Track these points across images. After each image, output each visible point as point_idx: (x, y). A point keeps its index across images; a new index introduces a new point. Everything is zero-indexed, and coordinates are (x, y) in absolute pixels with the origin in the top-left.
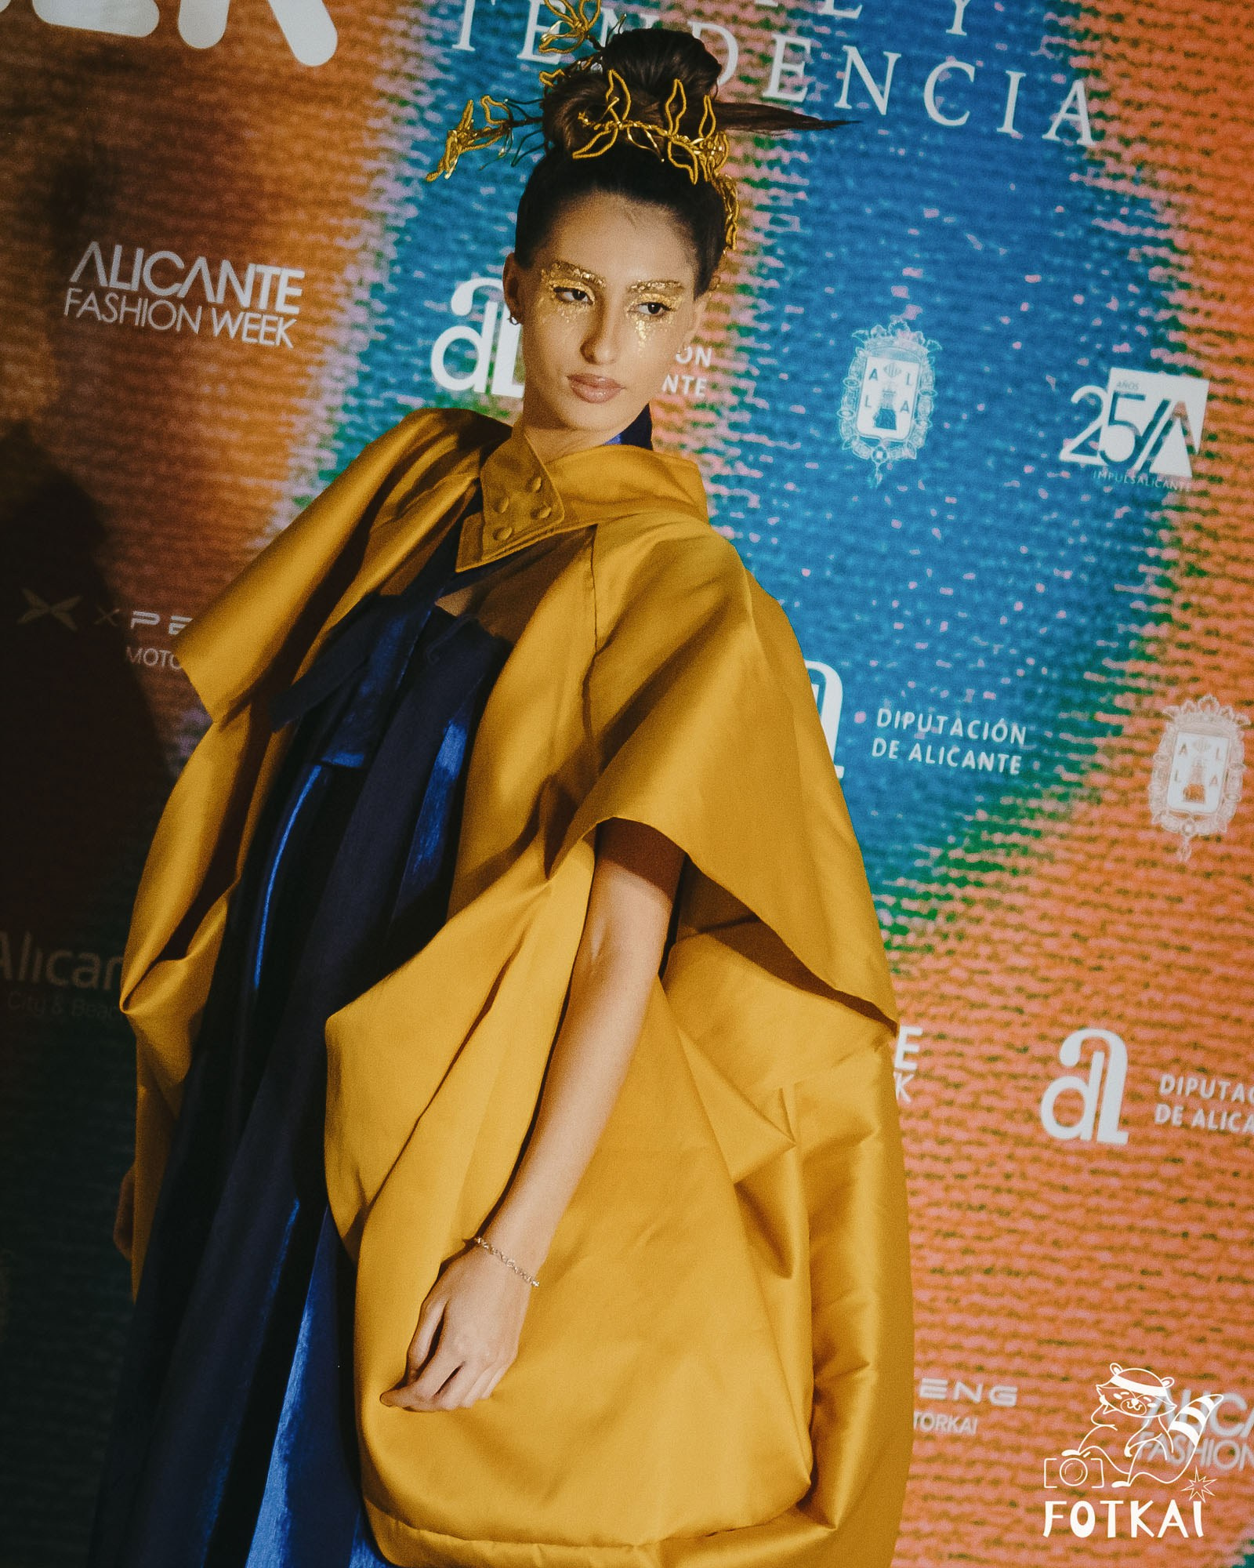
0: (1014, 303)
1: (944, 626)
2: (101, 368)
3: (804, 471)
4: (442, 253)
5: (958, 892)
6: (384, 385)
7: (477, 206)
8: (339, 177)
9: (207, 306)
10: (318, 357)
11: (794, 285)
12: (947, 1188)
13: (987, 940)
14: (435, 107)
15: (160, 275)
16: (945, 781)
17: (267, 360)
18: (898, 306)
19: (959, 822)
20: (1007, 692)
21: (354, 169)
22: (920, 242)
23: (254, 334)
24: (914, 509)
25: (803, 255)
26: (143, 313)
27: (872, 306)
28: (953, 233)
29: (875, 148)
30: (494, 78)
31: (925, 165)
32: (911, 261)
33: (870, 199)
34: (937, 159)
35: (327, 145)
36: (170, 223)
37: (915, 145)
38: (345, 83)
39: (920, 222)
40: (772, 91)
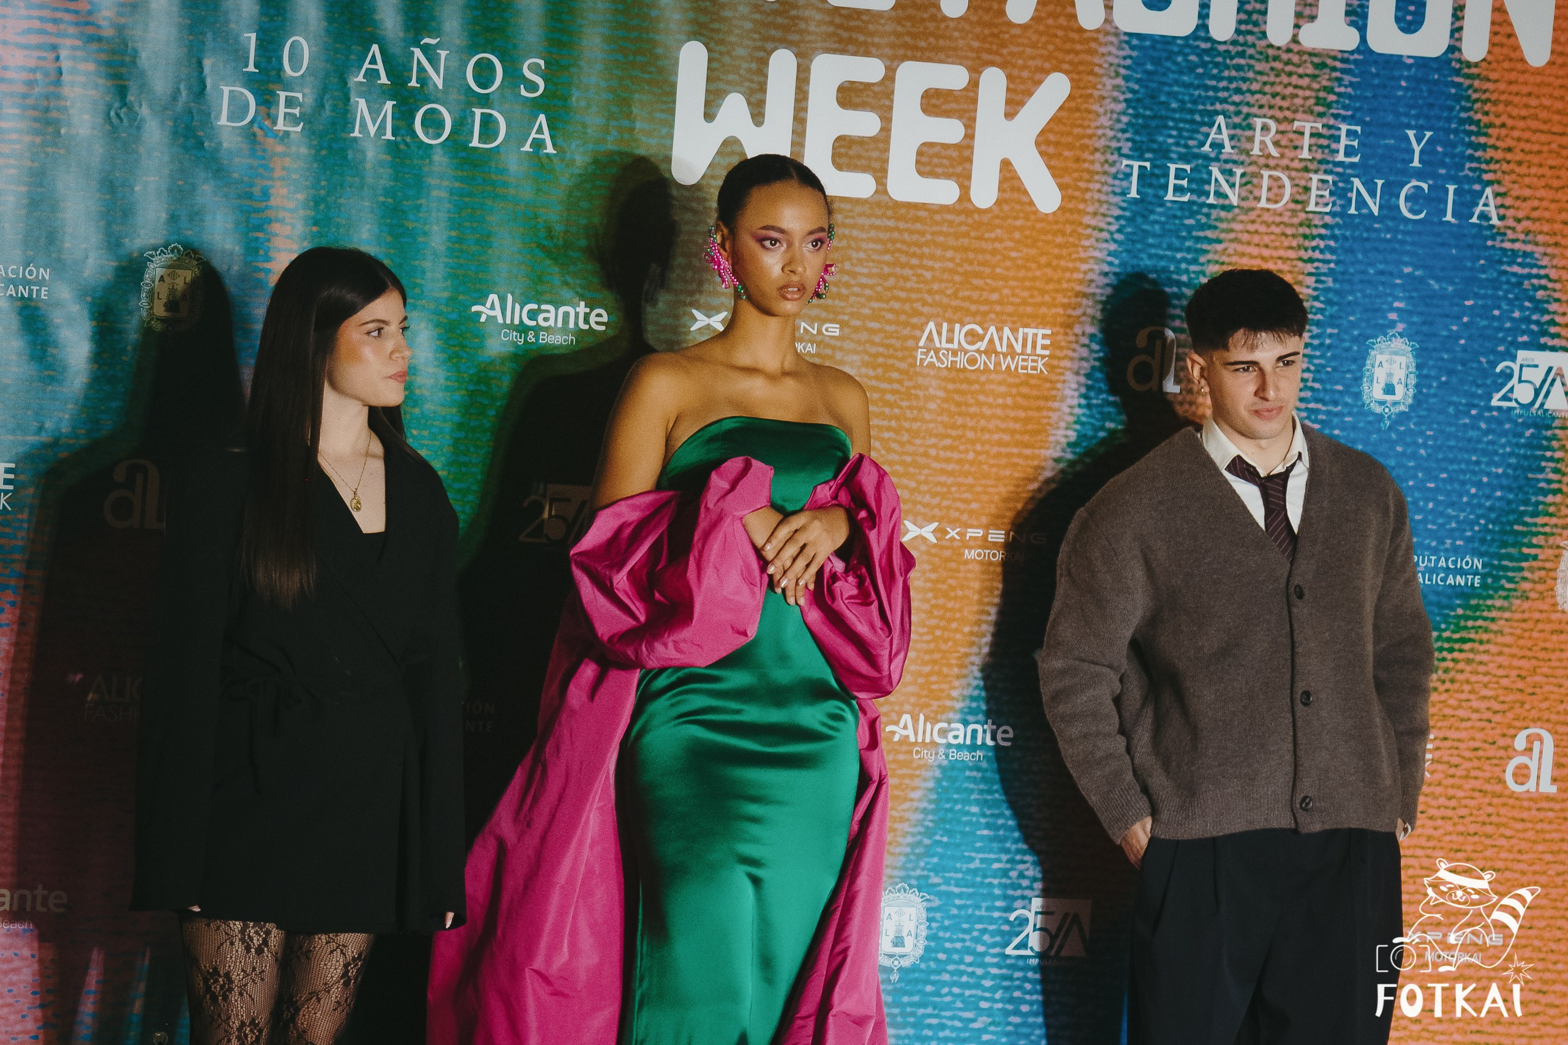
0: (1459, 317)
1: (1431, 505)
2: (941, 394)
3: (1344, 422)
5: (1449, 656)
6: (1101, 391)
8: (1068, 275)
9: (997, 353)
10: (1062, 378)
11: (1332, 316)
12: (1455, 824)
13: (1468, 682)
14: (1119, 231)
15: (970, 338)
16: (1437, 593)
17: (1033, 382)
18: (1392, 324)
19: (1448, 615)
20: (1469, 540)
21: (1076, 270)
22: (1403, 287)
23: (1025, 368)
24: (1409, 440)
25: (1335, 299)
26: (961, 361)
27: (1376, 325)
28: (1422, 280)
29: (1374, 235)
30: (1152, 212)
31: (1403, 242)
32: (1396, 298)
33: (1371, 265)
34: (1409, 239)
35: (1059, 257)
36: (973, 308)
37: (1396, 231)
38: (1068, 222)
39: (1401, 276)
40: (1312, 207)
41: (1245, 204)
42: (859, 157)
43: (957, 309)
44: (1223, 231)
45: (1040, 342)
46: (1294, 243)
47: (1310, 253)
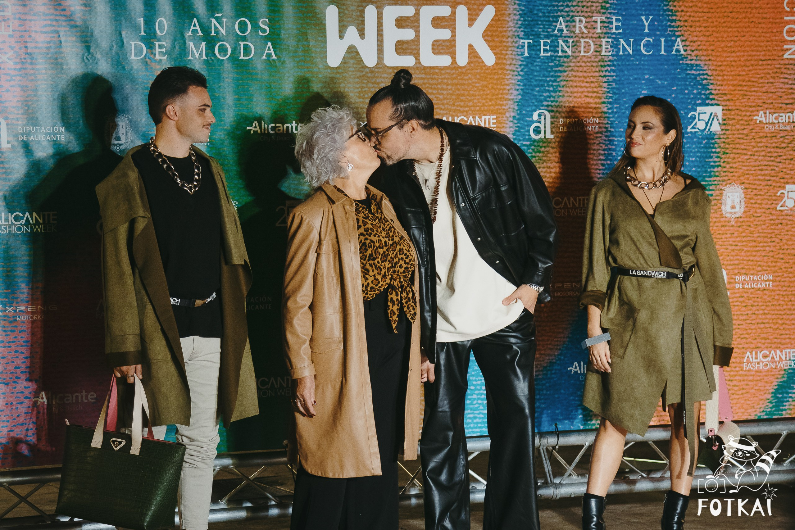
0: (671, 95)
4: (528, 106)
6: (520, 140)
7: (535, 93)
8: (501, 92)
11: (616, 100)
14: (522, 71)
21: (505, 89)
22: (645, 84)
25: (617, 92)
28: (653, 80)
29: (631, 63)
30: (535, 61)
31: (644, 65)
32: (644, 89)
33: (631, 76)
34: (646, 63)
35: (497, 84)
36: (462, 109)
37: (641, 60)
38: (499, 69)
39: (644, 79)
40: (603, 53)
41: (575, 55)
42: (407, 49)
43: (455, 111)
44: (566, 67)
45: (492, 121)
46: (597, 70)
47: (604, 73)
